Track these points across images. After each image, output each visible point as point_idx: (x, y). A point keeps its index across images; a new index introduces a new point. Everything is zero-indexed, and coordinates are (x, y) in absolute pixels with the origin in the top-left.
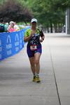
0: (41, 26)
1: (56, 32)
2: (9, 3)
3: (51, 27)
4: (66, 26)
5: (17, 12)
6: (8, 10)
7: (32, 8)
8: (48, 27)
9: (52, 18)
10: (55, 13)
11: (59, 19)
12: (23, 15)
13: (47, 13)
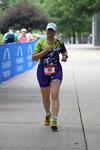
0: (60, 35)
1: (80, 43)
2: (20, 6)
3: (74, 36)
4: (93, 35)
5: (30, 16)
6: (19, 14)
7: (50, 12)
8: (69, 36)
9: (74, 24)
10: (79, 19)
11: (84, 26)
12: (38, 21)
13: (68, 19)
